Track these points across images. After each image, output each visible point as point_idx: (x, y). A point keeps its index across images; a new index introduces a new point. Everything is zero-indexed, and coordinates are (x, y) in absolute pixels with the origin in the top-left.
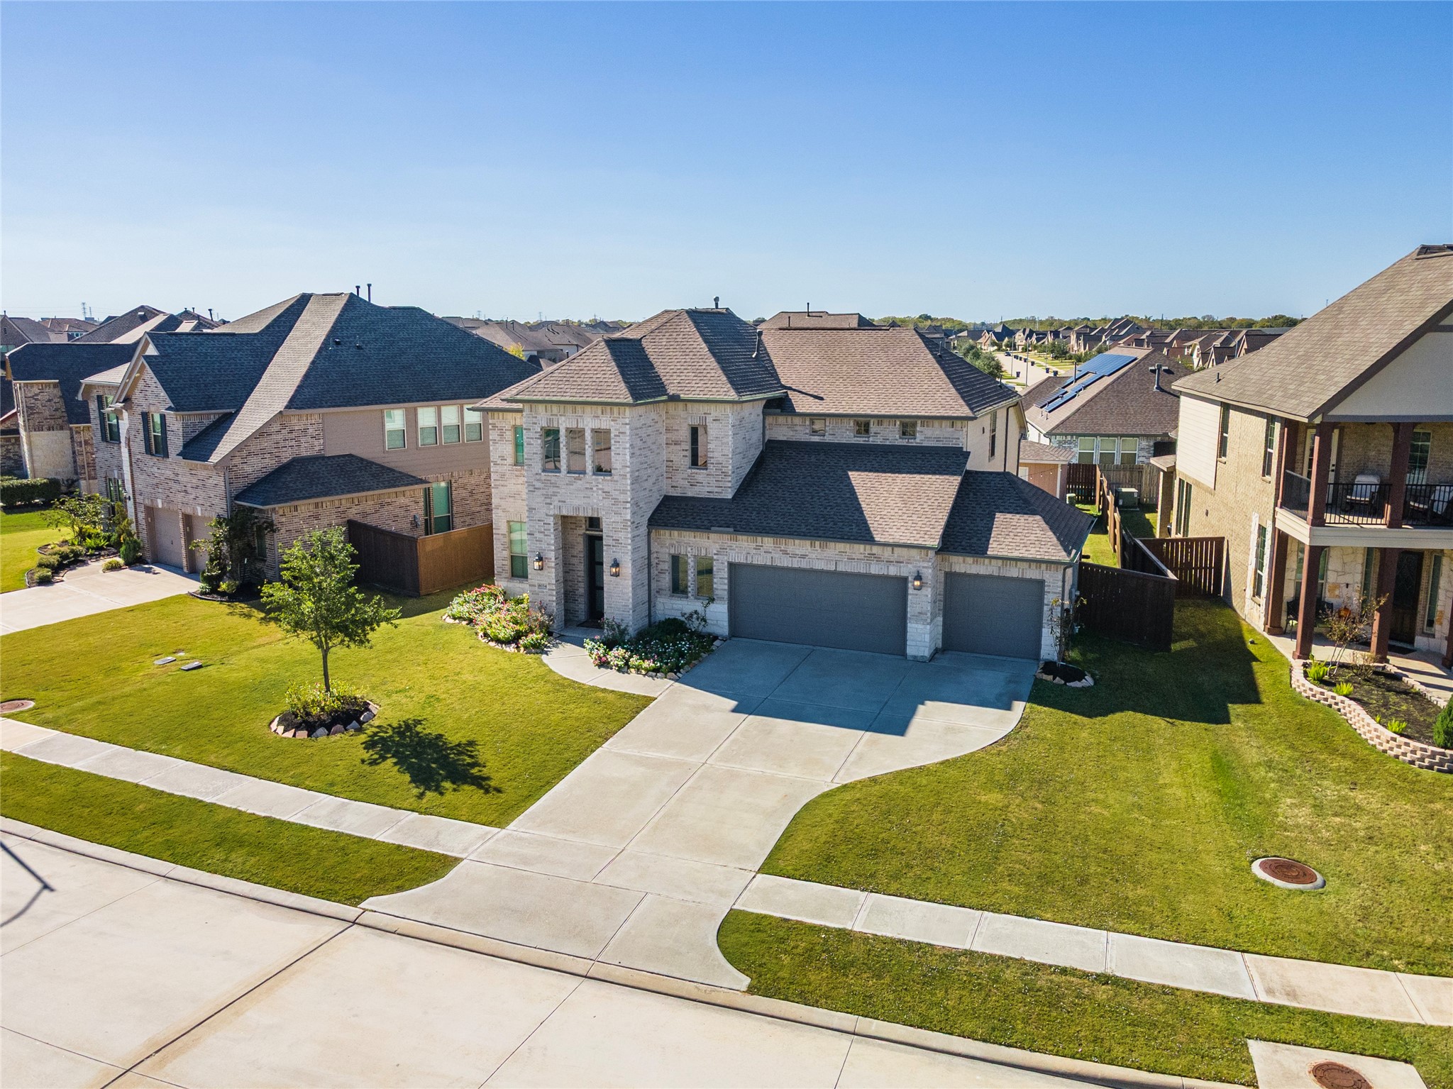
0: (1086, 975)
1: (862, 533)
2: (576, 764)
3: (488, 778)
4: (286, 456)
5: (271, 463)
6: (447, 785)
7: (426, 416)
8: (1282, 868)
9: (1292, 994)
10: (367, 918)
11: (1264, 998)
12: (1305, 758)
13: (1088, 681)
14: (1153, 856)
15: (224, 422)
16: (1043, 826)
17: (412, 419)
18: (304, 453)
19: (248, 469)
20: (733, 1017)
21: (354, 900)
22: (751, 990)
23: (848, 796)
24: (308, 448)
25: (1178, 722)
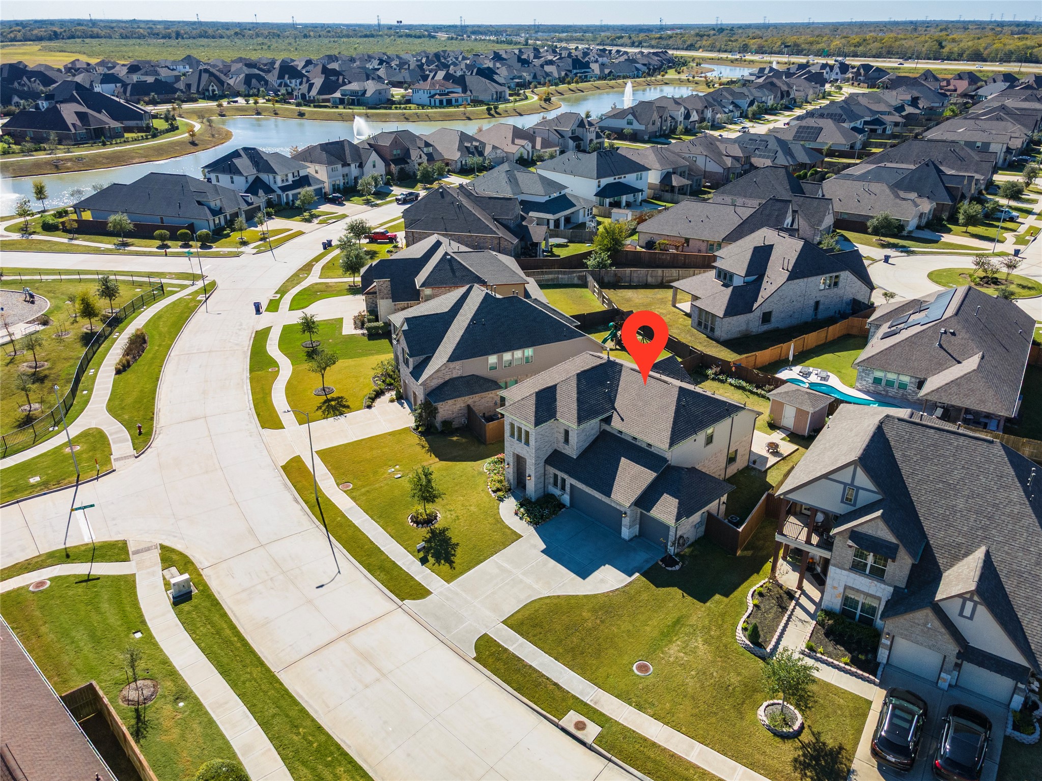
2: (482, 562)
3: (454, 562)
4: (447, 378)
5: (441, 381)
6: (443, 562)
7: (507, 356)
9: (596, 703)
10: (403, 607)
11: (589, 702)
12: (707, 627)
13: (675, 569)
14: (611, 651)
15: (427, 360)
16: (592, 630)
17: (500, 359)
18: (454, 376)
19: (432, 384)
20: (466, 665)
21: (402, 599)
22: (474, 659)
23: (546, 601)
24: (455, 374)
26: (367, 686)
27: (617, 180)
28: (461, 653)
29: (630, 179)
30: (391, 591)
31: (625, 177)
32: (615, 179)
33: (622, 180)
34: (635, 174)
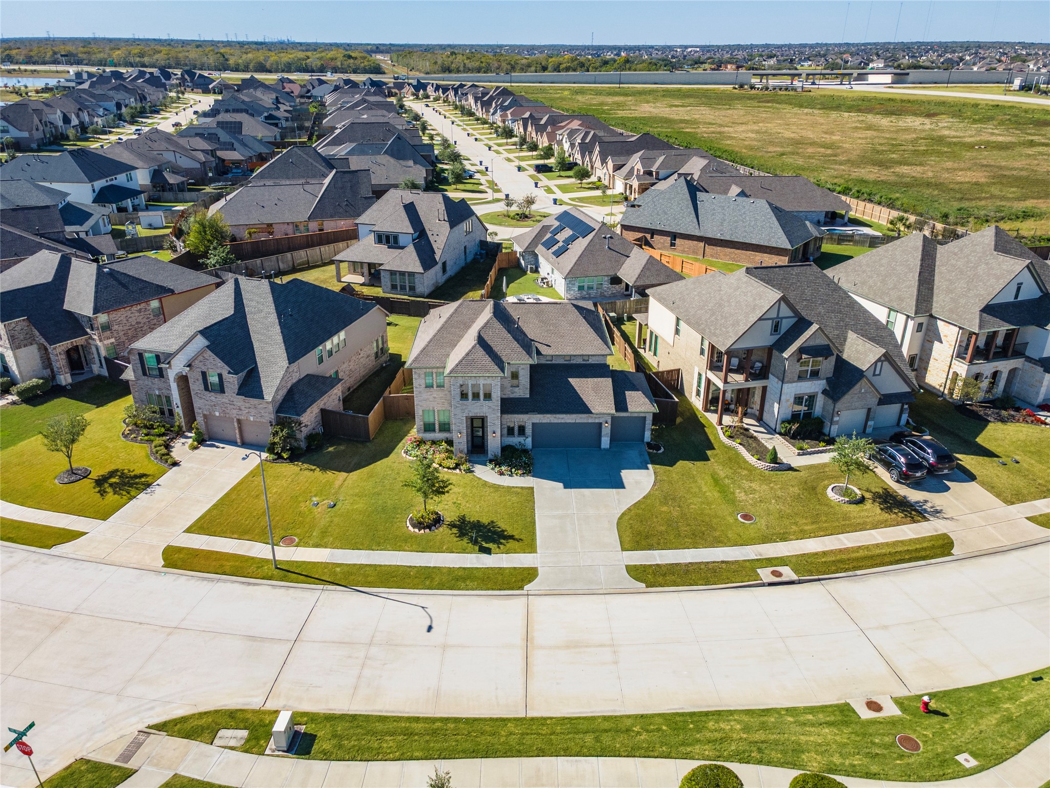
0: (718, 562)
1: (586, 410)
3: (513, 536)
4: (289, 386)
5: (285, 391)
6: (502, 541)
7: (328, 344)
8: (745, 517)
9: (761, 555)
10: (530, 593)
11: (756, 558)
12: (735, 473)
13: (662, 450)
14: (715, 520)
16: (683, 515)
18: (294, 381)
19: (279, 397)
20: (648, 596)
21: (521, 588)
22: (647, 587)
23: (627, 517)
24: (294, 379)
25: (695, 463)
26: (616, 663)
27: (110, 183)
28: (632, 590)
29: (121, 179)
30: (500, 590)
31: (116, 178)
32: (107, 181)
33: (114, 182)
34: (124, 174)
